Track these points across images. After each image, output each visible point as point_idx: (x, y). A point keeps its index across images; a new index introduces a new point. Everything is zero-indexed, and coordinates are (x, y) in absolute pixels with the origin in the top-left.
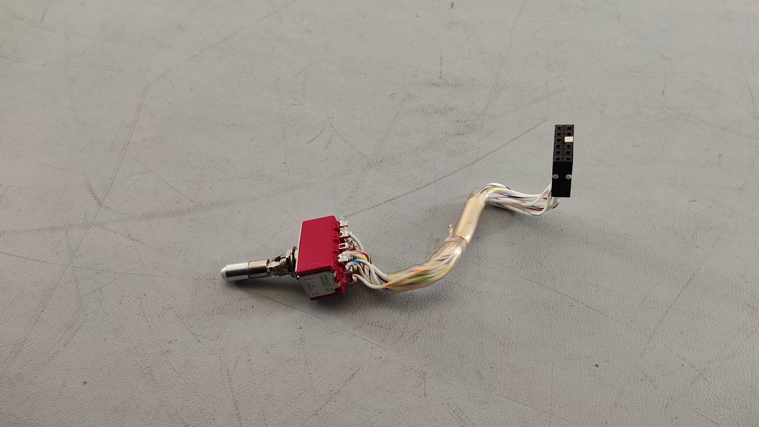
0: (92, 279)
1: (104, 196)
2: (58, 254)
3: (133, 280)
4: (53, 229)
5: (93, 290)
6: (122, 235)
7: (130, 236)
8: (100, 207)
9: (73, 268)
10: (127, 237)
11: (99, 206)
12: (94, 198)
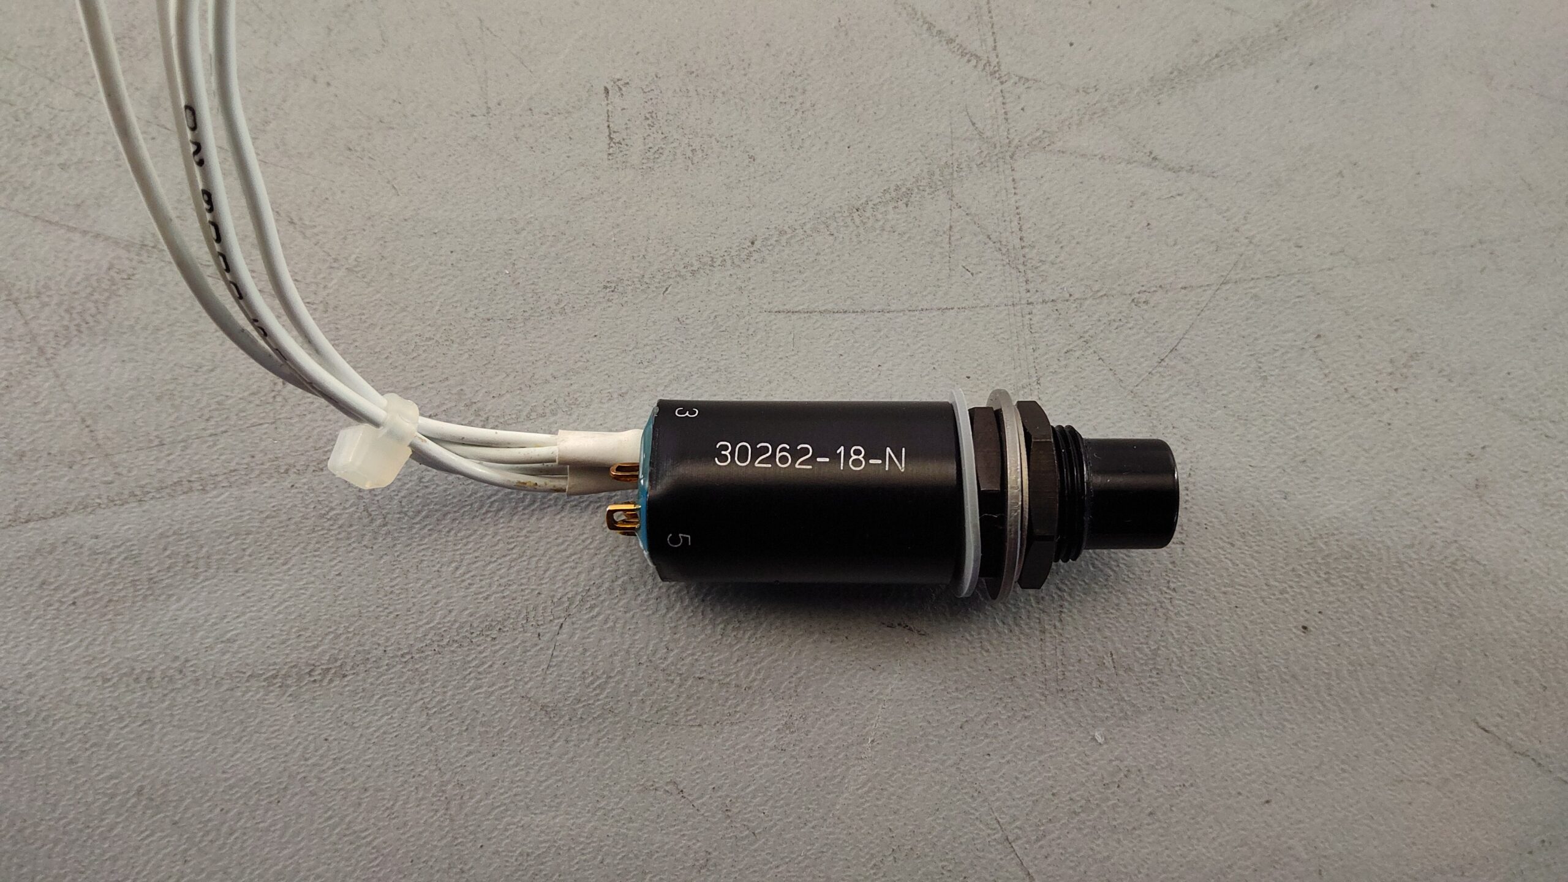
0: (1130, 325)
1: (990, 42)
2: (972, 274)
3: (1256, 297)
4: (903, 196)
5: (1156, 359)
6: (1129, 163)
7: (1155, 159)
8: (1002, 83)
9: (1049, 304)
10: (1149, 165)
11: (996, 82)
12: (963, 55)
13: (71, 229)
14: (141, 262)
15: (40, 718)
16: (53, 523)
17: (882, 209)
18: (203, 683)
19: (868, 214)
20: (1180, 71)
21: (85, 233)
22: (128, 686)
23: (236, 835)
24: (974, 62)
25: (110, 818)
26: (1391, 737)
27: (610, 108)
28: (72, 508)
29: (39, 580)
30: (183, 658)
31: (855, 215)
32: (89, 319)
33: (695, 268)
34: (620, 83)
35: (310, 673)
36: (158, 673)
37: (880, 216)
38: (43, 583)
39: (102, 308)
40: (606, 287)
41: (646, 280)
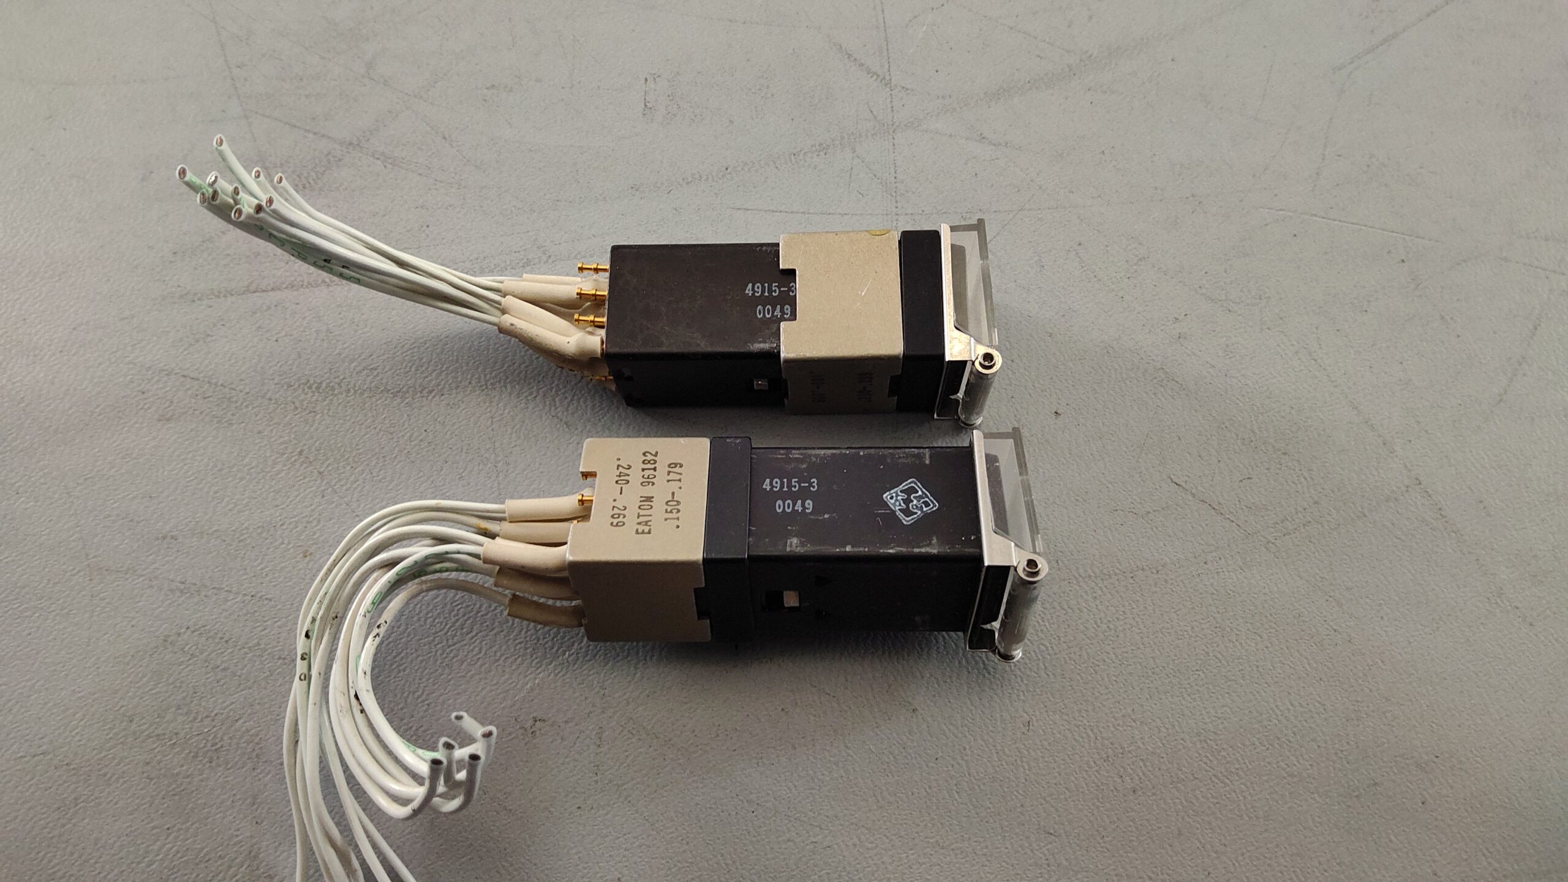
13: (306, 131)
14: (348, 152)
15: (244, 405)
16: (271, 293)
17: (809, 155)
18: (352, 391)
19: (801, 157)
20: (1004, 90)
21: (315, 134)
22: (303, 390)
23: (358, 483)
24: (875, 77)
25: (279, 467)
26: (1111, 483)
27: (647, 89)
28: (284, 286)
29: (258, 325)
30: (342, 377)
31: (793, 157)
32: (312, 182)
33: (690, 180)
34: (655, 76)
35: (421, 392)
36: (324, 385)
37: (808, 159)
38: (259, 327)
39: (320, 176)
40: (632, 188)
41: (658, 185)
